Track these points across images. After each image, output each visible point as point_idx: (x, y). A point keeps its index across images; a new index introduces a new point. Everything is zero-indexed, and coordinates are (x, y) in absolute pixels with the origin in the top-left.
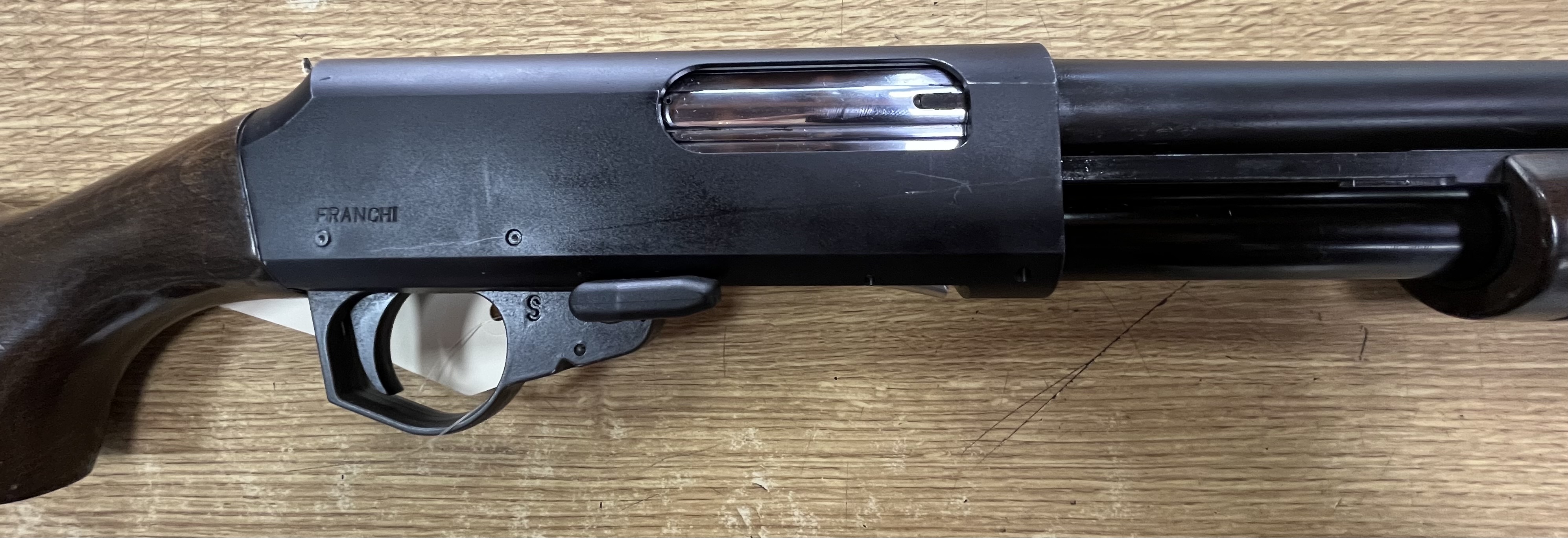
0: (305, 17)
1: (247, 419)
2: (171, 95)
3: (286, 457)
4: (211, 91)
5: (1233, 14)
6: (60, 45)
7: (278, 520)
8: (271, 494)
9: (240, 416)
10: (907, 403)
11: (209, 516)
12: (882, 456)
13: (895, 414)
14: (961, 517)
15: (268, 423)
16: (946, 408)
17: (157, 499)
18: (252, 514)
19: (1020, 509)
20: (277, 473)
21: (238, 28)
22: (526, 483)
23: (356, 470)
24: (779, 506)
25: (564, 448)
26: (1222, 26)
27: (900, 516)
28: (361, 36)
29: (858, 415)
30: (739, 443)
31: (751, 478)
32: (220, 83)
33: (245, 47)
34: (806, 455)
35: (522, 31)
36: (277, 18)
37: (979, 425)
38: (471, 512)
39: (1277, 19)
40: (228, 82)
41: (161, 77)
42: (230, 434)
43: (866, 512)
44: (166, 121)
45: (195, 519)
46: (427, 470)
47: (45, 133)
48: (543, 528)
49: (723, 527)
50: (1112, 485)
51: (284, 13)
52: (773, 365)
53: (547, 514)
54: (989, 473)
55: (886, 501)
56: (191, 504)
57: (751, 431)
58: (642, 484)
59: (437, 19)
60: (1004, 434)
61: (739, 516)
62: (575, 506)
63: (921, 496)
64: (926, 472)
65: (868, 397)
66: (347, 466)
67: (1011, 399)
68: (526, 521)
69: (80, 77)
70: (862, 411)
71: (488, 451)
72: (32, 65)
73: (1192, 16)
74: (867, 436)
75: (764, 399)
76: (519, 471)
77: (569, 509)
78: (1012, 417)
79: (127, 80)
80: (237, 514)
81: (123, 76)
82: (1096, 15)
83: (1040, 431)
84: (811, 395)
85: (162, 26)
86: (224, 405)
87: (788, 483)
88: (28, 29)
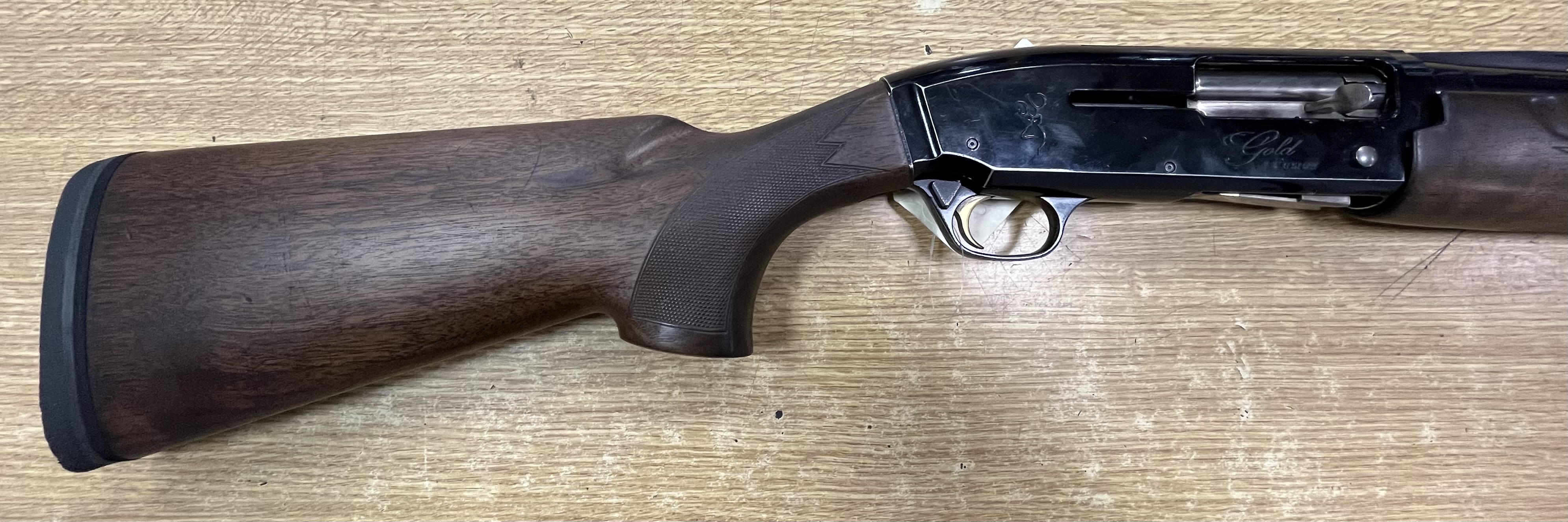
0: (925, 19)
1: (890, 286)
2: (833, 68)
3: (917, 312)
4: (861, 66)
5: (1521, 30)
6: (753, 33)
7: (912, 354)
8: (907, 337)
9: (884, 284)
10: (1332, 272)
11: (862, 353)
12: (1318, 306)
13: (1325, 280)
14: (1372, 346)
15: (904, 288)
16: (1358, 275)
17: (825, 342)
18: (894, 351)
19: (1409, 340)
20: (911, 322)
21: (880, 25)
22: (1084, 327)
23: (967, 319)
24: (1254, 340)
25: (1109, 303)
26: (1515, 37)
27: (1332, 345)
28: (965, 31)
29: (1302, 280)
30: (1225, 299)
31: (1235, 321)
32: (868, 61)
33: (885, 37)
34: (1270, 306)
35: (1074, 30)
36: (907, 18)
37: (1380, 286)
38: (1047, 347)
39: (1547, 34)
40: (873, 60)
41: (825, 56)
42: (877, 296)
43: (1310, 343)
44: (829, 85)
45: (852, 355)
46: (1016, 319)
47: (743, 92)
48: (1096, 357)
49: (1217, 354)
50: (1465, 323)
51: (911, 15)
52: (1245, 248)
53: (1099, 347)
54: (1388, 317)
55: (1324, 335)
56: (849, 345)
57: (1234, 291)
58: (1163, 326)
59: (1016, 22)
60: (1396, 292)
61: (1227, 347)
62: (1118, 342)
63: (1345, 332)
64: (1348, 316)
65: (1309, 268)
66: (961, 317)
67: (1399, 269)
68: (1085, 353)
69: (767, 55)
70: (1305, 277)
71: (1058, 305)
72: (733, 46)
73: (1497, 31)
74: (1309, 294)
75: (1241, 270)
76: (1080, 319)
77: (1114, 344)
78: (1401, 280)
79: (802, 57)
80: (883, 351)
81: (799, 54)
82: (1438, 29)
83: (1419, 290)
84: (1270, 267)
85: (825, 22)
86: (873, 277)
87: (1258, 325)
88: (730, 21)
